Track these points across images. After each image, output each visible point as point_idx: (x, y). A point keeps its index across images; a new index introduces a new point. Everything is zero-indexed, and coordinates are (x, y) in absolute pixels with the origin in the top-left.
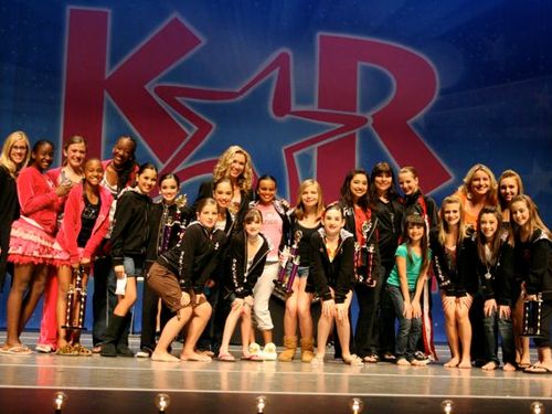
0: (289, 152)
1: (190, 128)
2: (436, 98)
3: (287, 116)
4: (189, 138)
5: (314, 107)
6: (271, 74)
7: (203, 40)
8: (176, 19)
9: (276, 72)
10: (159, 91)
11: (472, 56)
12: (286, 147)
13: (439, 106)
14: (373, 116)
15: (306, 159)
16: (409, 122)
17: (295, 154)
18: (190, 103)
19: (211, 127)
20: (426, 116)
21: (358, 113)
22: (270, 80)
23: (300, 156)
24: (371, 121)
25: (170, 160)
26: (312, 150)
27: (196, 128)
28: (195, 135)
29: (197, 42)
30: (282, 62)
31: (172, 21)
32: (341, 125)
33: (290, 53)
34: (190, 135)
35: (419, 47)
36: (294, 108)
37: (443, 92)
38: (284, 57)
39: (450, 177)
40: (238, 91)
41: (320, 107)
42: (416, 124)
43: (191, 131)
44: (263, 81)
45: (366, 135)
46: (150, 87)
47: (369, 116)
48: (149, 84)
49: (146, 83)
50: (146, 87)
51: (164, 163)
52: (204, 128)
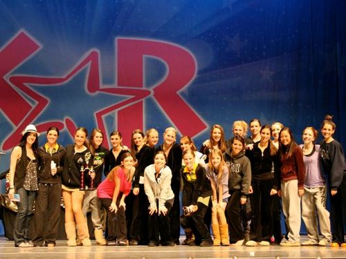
0: (99, 115)
1: (33, 103)
2: (195, 76)
3: (97, 92)
4: (32, 109)
5: (115, 86)
6: (85, 66)
7: (41, 46)
8: (22, 33)
9: (89, 64)
10: (12, 79)
11: (218, 48)
12: (97, 112)
13: (197, 81)
14: (154, 89)
15: (110, 119)
16: (178, 92)
17: (103, 117)
18: (33, 87)
19: (47, 101)
20: (189, 89)
21: (144, 88)
22: (85, 70)
23: (106, 118)
24: (152, 92)
25: (20, 124)
26: (114, 114)
27: (37, 103)
28: (36, 107)
29: (36, 47)
30: (93, 57)
31: (20, 35)
32: (133, 96)
33: (98, 51)
34: (34, 107)
35: (183, 44)
36: (102, 86)
37: (199, 73)
38: (94, 54)
39: (205, 127)
40: (64, 77)
41: (119, 85)
42: (182, 94)
43: (34, 105)
44: (81, 70)
45: (150, 102)
46: (7, 78)
47: (151, 89)
48: (6, 75)
49: (3, 75)
50: (4, 78)
51: (17, 126)
52: (43, 102)
